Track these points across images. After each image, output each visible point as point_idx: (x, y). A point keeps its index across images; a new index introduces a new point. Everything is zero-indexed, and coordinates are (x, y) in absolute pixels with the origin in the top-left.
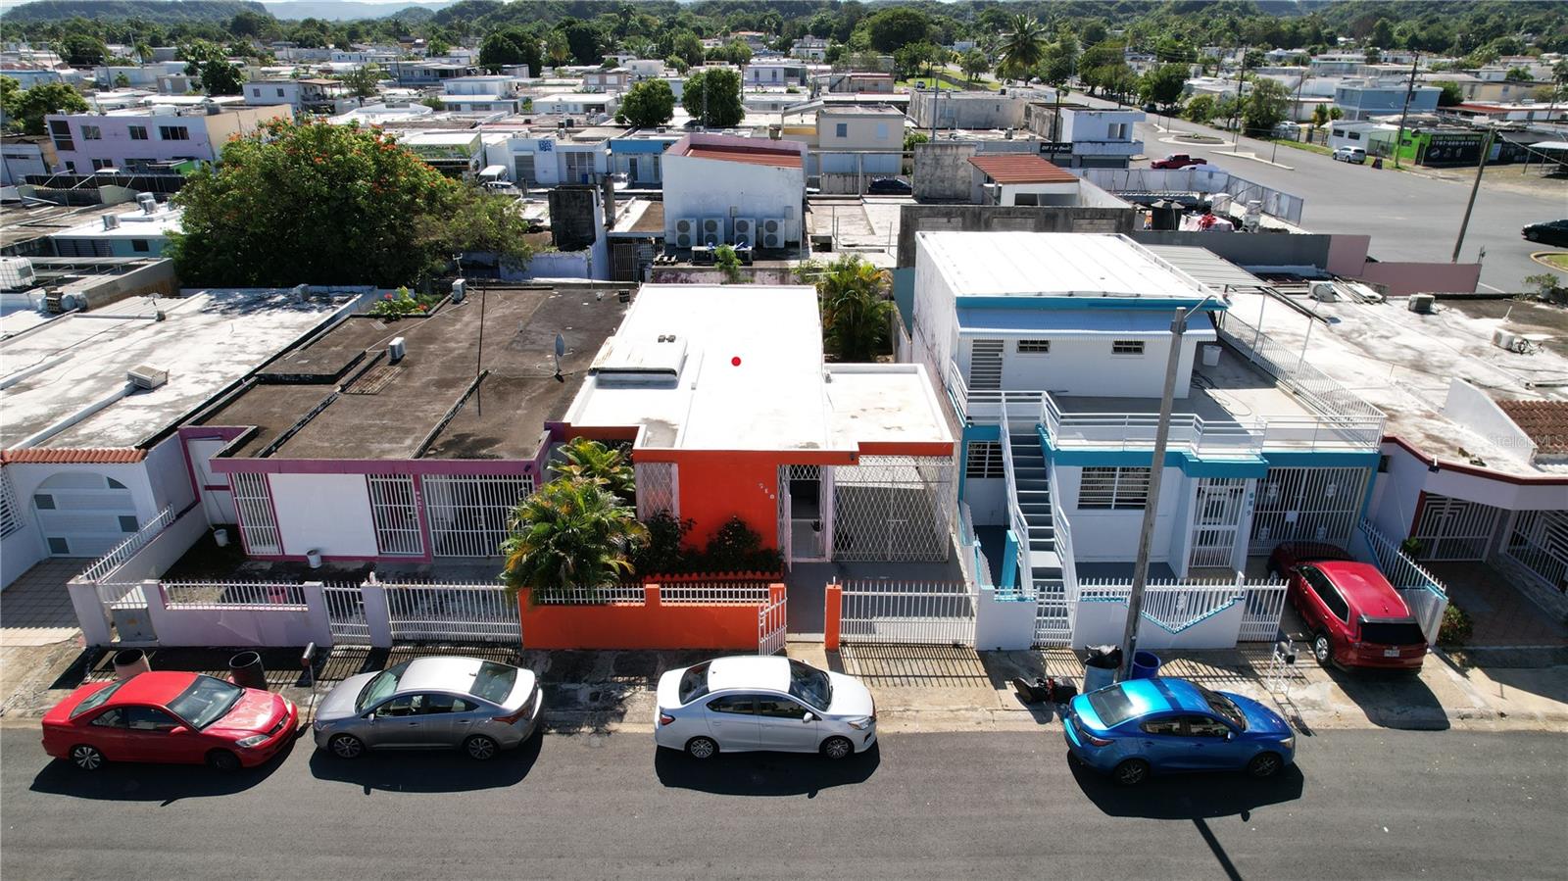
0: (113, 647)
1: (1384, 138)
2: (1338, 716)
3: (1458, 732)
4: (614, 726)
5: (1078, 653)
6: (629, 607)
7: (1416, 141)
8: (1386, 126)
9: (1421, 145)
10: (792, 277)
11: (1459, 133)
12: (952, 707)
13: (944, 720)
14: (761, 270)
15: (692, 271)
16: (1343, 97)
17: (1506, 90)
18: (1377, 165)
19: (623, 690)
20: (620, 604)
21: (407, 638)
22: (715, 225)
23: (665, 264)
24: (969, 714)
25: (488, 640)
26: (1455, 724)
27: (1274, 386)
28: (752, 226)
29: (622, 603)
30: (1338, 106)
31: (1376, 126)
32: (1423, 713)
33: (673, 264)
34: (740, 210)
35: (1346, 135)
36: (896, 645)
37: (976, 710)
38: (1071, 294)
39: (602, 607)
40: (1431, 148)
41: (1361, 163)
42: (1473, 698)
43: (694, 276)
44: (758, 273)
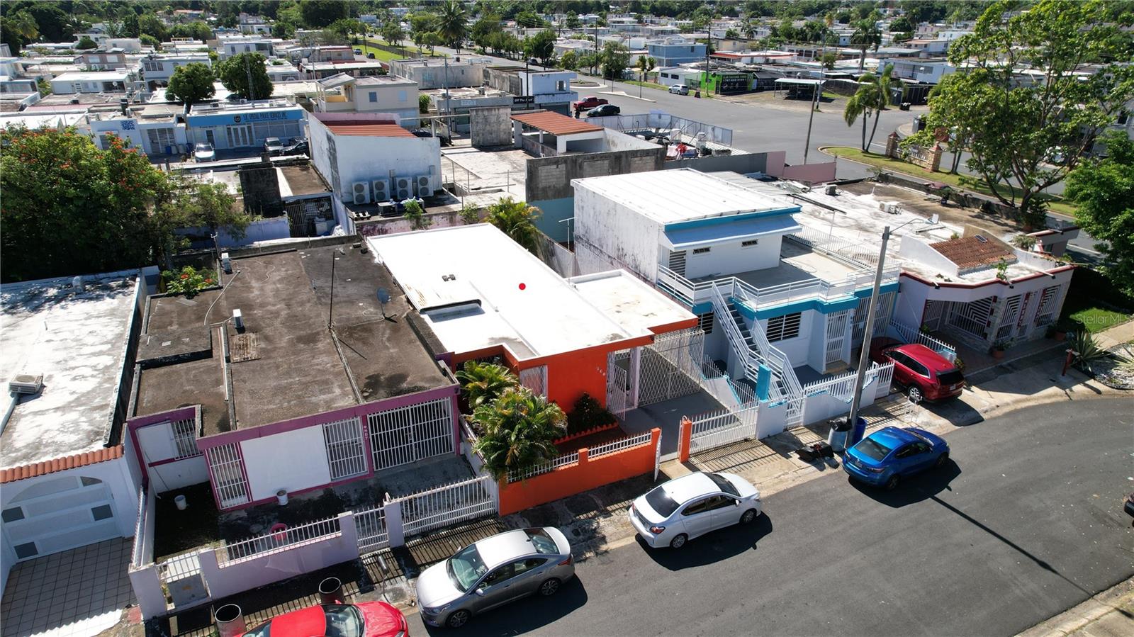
0: (171, 614)
1: (694, 78)
2: (941, 427)
3: (989, 419)
4: (604, 547)
5: (807, 426)
6: (569, 468)
7: (714, 80)
8: (691, 70)
9: (717, 82)
10: (458, 217)
11: (732, 73)
12: (776, 475)
13: (777, 484)
14: (436, 215)
15: (386, 221)
16: (654, 51)
17: (734, 44)
18: (698, 95)
19: (591, 524)
20: (563, 468)
21: (412, 534)
22: (382, 185)
23: (362, 219)
24: (786, 477)
25: (471, 518)
26: (985, 416)
27: (811, 252)
28: (410, 182)
29: (563, 467)
30: (652, 56)
31: (685, 70)
32: (969, 415)
33: (368, 218)
34: (397, 172)
35: (670, 76)
36: (716, 449)
37: (787, 473)
38: (721, 215)
39: (553, 473)
40: (723, 84)
41: (686, 94)
42: (983, 401)
43: (387, 226)
44: (434, 217)
